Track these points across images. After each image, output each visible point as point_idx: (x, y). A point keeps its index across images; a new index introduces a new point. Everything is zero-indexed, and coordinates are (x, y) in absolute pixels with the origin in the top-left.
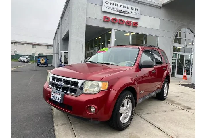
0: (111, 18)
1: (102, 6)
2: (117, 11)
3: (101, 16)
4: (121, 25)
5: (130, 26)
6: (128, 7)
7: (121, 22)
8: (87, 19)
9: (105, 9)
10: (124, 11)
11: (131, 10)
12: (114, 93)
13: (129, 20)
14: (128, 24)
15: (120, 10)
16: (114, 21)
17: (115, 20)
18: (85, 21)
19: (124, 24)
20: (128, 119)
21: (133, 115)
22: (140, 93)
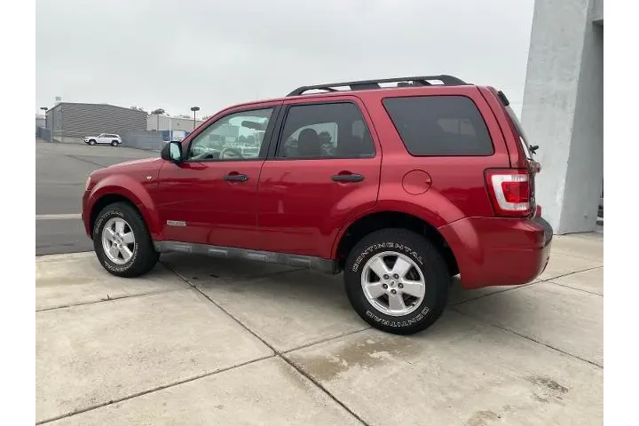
20: (126, 260)
21: (134, 260)
22: (168, 223)
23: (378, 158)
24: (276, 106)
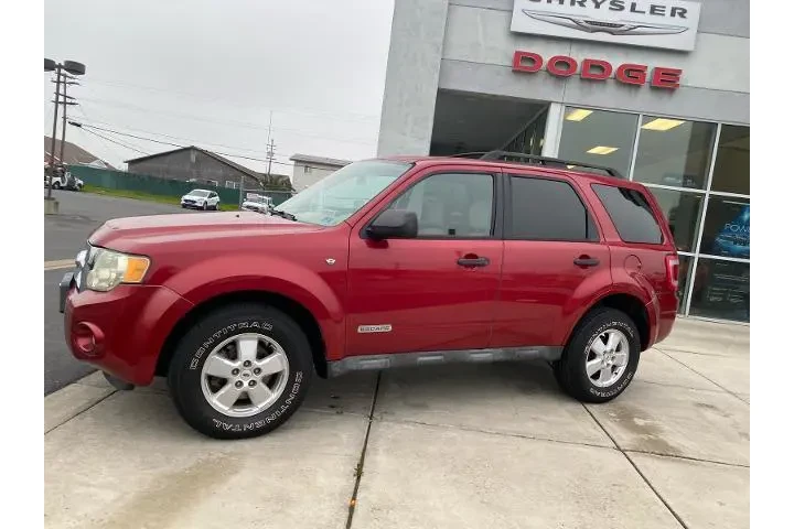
0: (546, 59)
1: (512, 11)
2: (579, 26)
3: (504, 51)
4: (595, 87)
5: (639, 86)
6: (633, 6)
7: (595, 73)
8: (445, 66)
9: (522, 24)
10: (611, 25)
11: (648, 19)
12: (166, 297)
13: (636, 60)
14: (631, 78)
15: (591, 23)
16: (561, 70)
17: (566, 63)
18: (437, 76)
19: (611, 82)
20: (260, 406)
21: (289, 401)
22: (359, 331)
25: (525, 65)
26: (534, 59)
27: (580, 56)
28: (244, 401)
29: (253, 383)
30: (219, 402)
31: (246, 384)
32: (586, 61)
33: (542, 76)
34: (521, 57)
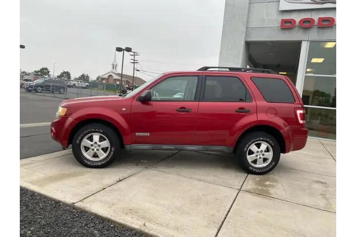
0: (298, 21)
1: (279, 2)
2: (315, 2)
3: (276, 20)
7: (325, 24)
8: (248, 31)
18: (244, 36)
20: (101, 158)
21: (110, 157)
22: (136, 134)
23: (254, 102)
24: (199, 75)
25: (287, 25)
26: (292, 22)
27: (316, 17)
28: (95, 156)
29: (98, 150)
30: (87, 155)
31: (95, 150)
32: (320, 19)
33: (296, 29)
34: (284, 22)
